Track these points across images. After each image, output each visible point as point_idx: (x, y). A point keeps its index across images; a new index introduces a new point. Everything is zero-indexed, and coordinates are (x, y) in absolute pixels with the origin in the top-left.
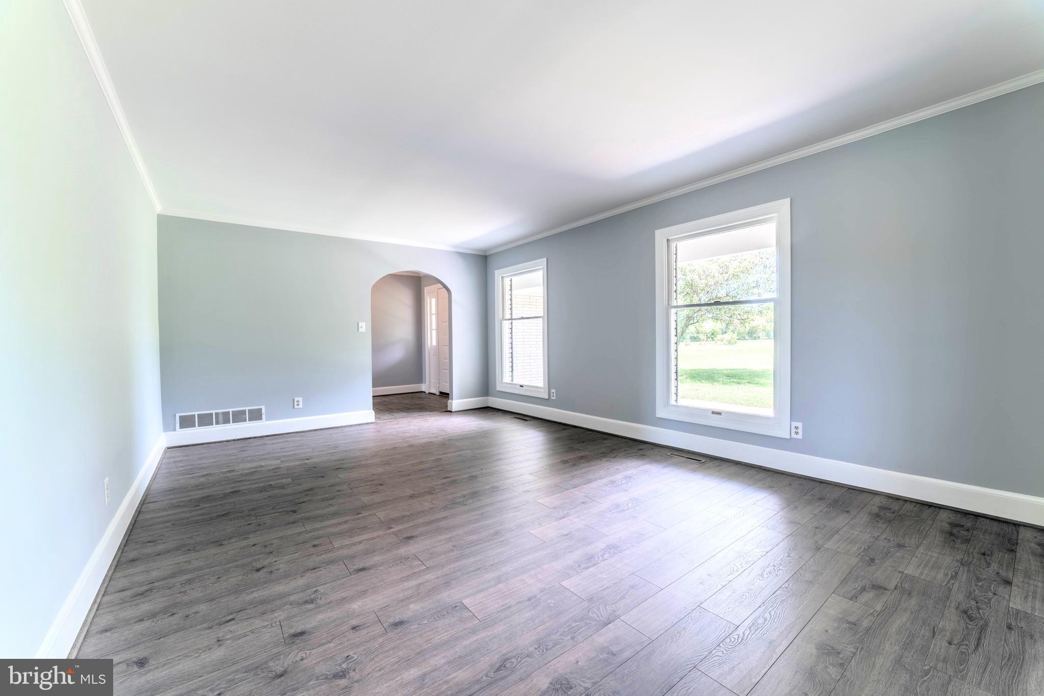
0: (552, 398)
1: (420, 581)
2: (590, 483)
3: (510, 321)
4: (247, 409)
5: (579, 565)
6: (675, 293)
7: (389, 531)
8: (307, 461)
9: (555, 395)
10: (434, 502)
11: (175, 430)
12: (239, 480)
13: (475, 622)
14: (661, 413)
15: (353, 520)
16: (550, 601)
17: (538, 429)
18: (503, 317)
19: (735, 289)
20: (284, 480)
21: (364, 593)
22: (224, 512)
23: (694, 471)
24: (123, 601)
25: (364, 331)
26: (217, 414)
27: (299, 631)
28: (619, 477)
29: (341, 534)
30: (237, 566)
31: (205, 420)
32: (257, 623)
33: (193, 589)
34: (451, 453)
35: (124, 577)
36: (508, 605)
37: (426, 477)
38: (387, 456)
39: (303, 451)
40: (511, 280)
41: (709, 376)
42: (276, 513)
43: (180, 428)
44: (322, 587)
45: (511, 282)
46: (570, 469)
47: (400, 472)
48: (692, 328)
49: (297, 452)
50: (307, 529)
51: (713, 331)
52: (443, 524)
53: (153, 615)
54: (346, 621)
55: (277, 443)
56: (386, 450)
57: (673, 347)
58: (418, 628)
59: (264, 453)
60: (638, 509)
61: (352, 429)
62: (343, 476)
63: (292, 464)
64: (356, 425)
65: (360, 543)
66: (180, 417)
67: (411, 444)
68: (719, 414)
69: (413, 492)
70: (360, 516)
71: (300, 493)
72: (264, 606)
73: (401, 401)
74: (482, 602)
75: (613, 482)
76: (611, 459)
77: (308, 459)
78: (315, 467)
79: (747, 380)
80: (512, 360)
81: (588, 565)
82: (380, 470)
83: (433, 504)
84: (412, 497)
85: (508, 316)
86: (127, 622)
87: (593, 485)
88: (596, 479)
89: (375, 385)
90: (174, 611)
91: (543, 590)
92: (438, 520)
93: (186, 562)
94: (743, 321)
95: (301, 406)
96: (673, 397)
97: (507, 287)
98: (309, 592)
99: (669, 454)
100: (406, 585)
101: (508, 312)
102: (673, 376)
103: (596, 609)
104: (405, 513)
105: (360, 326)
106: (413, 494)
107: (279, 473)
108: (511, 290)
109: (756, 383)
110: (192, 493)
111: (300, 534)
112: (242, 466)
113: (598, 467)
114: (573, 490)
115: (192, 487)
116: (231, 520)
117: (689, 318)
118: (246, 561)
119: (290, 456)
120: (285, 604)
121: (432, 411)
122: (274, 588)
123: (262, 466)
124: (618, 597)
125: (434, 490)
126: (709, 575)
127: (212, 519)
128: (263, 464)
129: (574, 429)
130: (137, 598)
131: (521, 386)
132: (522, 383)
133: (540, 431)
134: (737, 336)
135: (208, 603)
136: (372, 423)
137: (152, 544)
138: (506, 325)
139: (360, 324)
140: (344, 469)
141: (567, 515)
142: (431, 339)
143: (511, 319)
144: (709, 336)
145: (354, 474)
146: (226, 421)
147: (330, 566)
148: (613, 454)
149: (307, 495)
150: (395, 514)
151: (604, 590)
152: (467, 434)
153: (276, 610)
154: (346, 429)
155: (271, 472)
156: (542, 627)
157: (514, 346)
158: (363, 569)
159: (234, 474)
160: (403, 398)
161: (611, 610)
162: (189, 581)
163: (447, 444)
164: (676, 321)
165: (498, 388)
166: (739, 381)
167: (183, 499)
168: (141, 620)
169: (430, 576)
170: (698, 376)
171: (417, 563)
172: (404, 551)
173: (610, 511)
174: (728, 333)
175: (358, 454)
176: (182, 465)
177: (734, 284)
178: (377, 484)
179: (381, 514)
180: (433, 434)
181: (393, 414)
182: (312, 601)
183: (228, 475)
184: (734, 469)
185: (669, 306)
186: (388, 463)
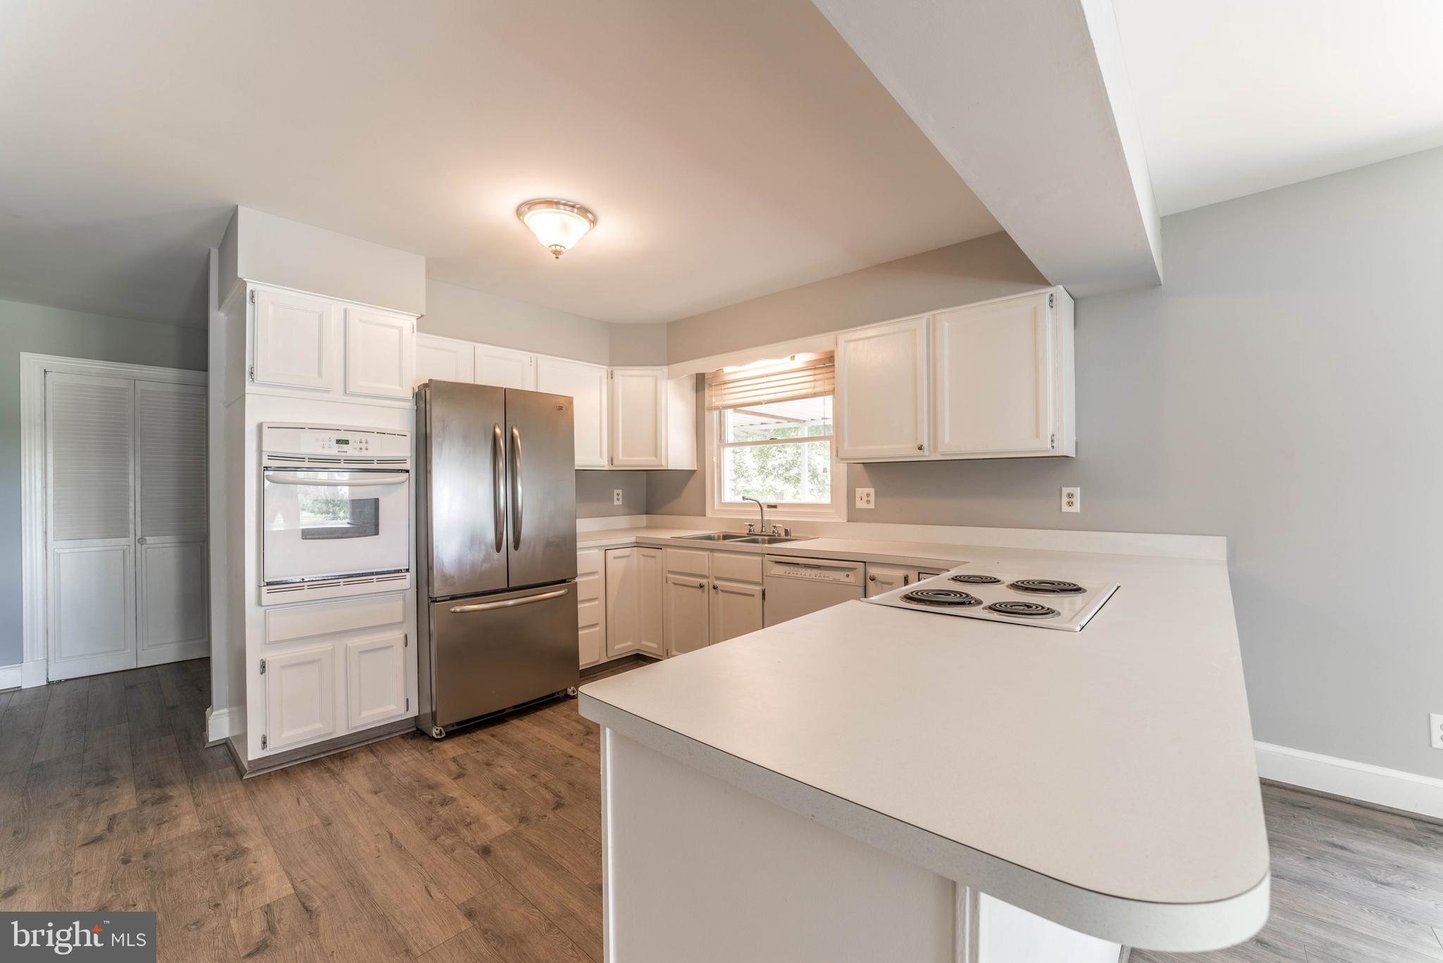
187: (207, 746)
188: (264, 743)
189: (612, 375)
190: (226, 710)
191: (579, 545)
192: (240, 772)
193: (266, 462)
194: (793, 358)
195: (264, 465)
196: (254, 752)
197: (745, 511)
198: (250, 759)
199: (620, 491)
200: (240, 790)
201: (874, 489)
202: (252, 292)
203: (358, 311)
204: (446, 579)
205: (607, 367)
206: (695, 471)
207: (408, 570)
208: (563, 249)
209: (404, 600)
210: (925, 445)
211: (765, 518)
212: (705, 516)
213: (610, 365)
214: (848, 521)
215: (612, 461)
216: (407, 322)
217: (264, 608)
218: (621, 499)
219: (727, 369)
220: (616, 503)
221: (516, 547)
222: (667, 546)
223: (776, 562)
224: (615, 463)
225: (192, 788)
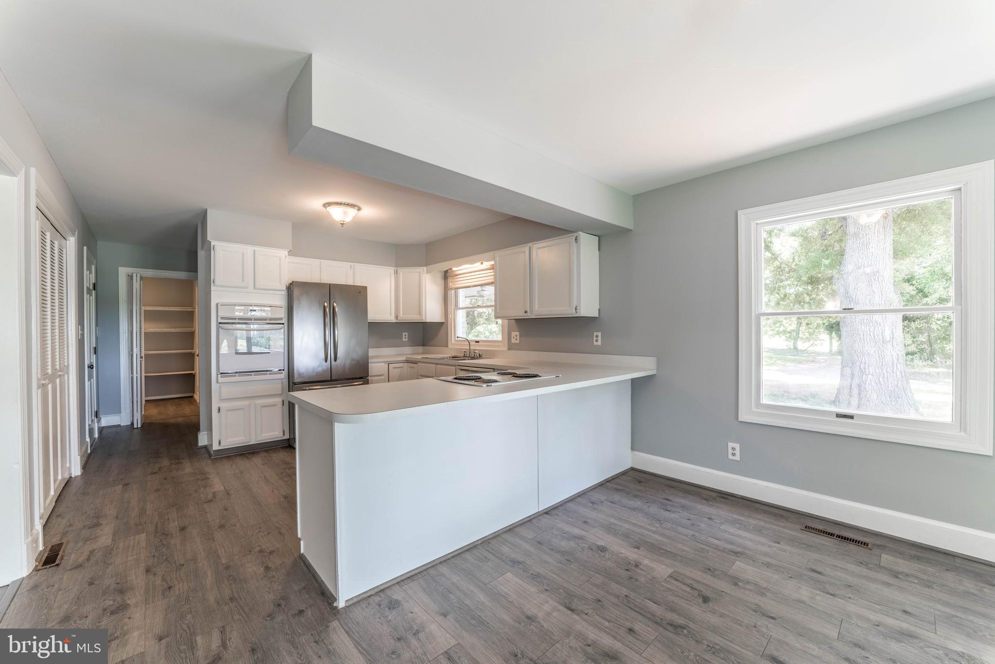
187: (198, 447)
188: (220, 443)
189: (397, 272)
190: (206, 433)
191: (370, 361)
192: (210, 455)
193: (220, 321)
194: (482, 263)
195: (219, 321)
196: (216, 447)
197: (462, 344)
198: (214, 449)
199: (407, 334)
200: (209, 462)
201: (519, 333)
202: (214, 246)
203: (261, 250)
204: (300, 375)
205: (394, 268)
206: (444, 322)
207: (284, 370)
208: (344, 222)
209: (282, 384)
210: (528, 311)
211: (471, 348)
212: (448, 347)
213: (396, 267)
214: (509, 350)
215: (397, 317)
216: (283, 253)
217: (219, 384)
218: (407, 338)
219: (454, 269)
220: (404, 340)
221: (335, 360)
222: (419, 362)
223: (461, 369)
224: (399, 318)
225: (190, 460)
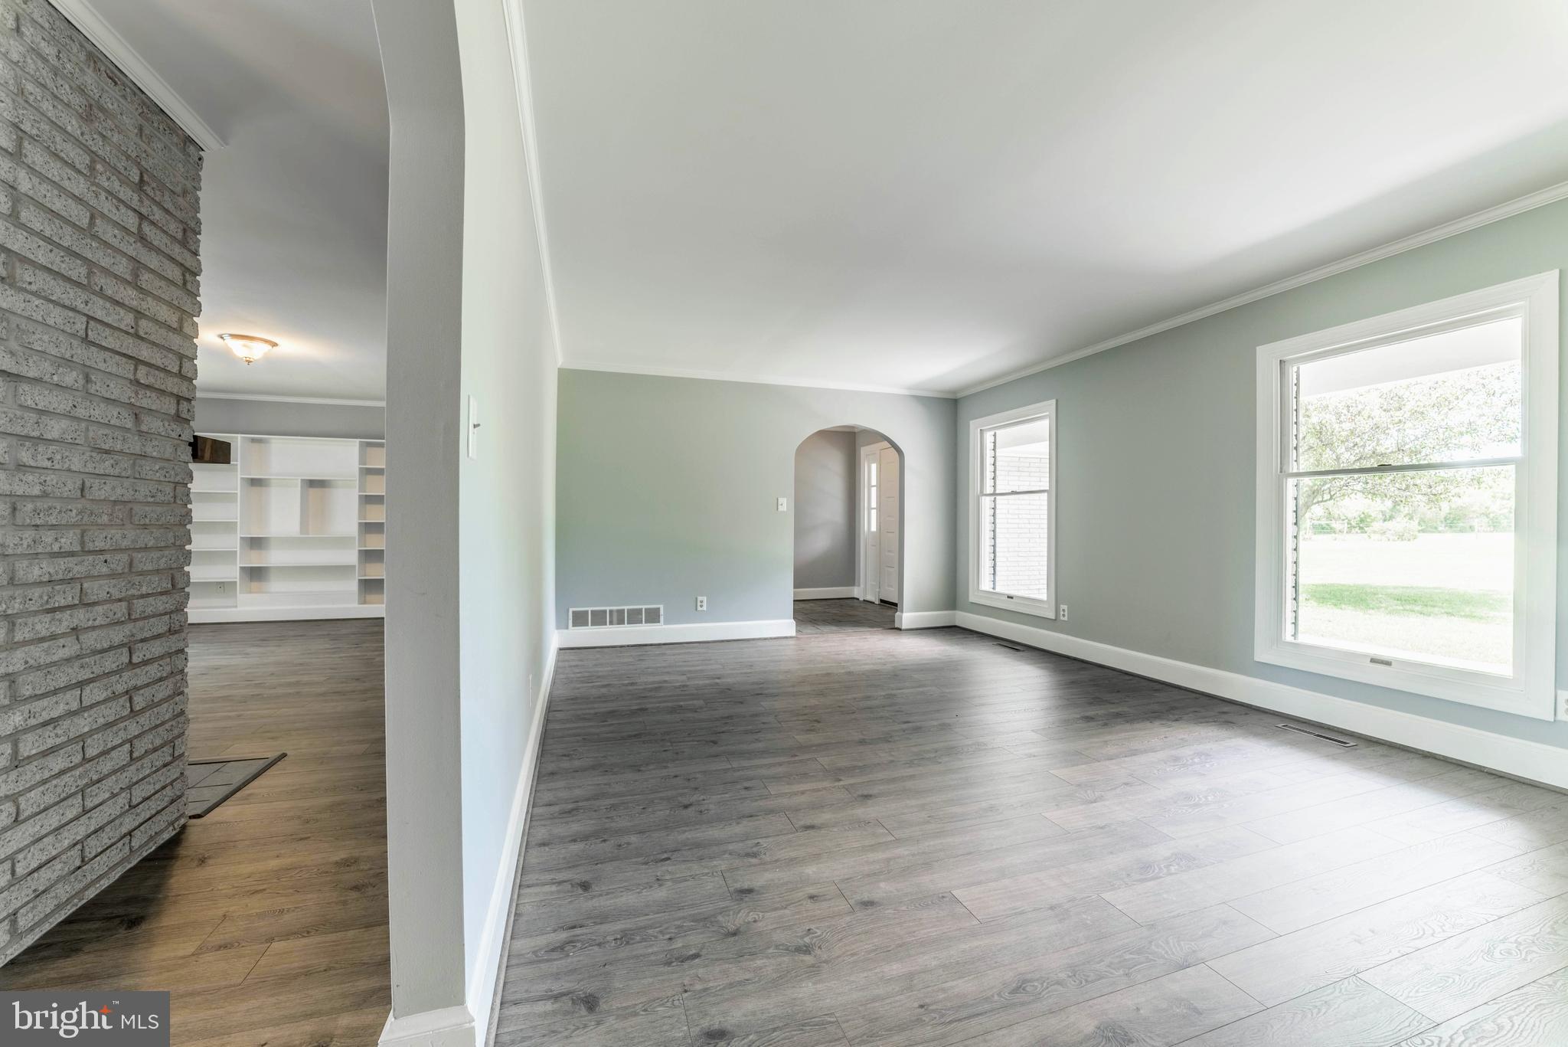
0: (1062, 618)
1: (887, 854)
2: (1134, 755)
3: (992, 498)
4: (644, 607)
5: (1128, 875)
6: (1295, 451)
7: (837, 784)
8: (717, 681)
9: (1066, 613)
10: (893, 753)
11: (567, 628)
12: (643, 695)
13: (974, 923)
14: (1263, 653)
15: (789, 763)
16: (1084, 916)
17: (1040, 665)
18: (982, 491)
19: (1417, 439)
20: (695, 702)
21: (816, 857)
22: (636, 733)
23: (1333, 758)
24: (552, 817)
25: (785, 510)
26: (611, 611)
27: (746, 887)
28: (1187, 752)
29: (776, 778)
30: (662, 799)
31: (599, 618)
32: (696, 868)
33: (620, 816)
34: (907, 688)
35: (548, 790)
36: (1020, 910)
37: (877, 718)
38: (820, 684)
39: (710, 667)
40: (995, 435)
41: (1359, 598)
42: (693, 741)
43: (573, 626)
44: (764, 840)
45: (995, 438)
46: (1100, 730)
47: (840, 707)
48: (1317, 510)
49: (705, 667)
50: (734, 766)
51: (1362, 516)
52: (909, 784)
53: (585, 838)
54: (801, 888)
55: (679, 654)
56: (817, 675)
57: (1290, 544)
58: (894, 914)
59: (664, 665)
60: (1226, 805)
61: (768, 643)
62: (766, 704)
63: (701, 682)
64: (771, 638)
65: (803, 793)
66: (574, 612)
67: (849, 670)
68: (1388, 663)
69: (862, 737)
70: (797, 758)
71: (717, 720)
72: (701, 850)
73: (827, 610)
74: (980, 898)
75: (1176, 759)
76: (1170, 723)
77: (719, 678)
78: (729, 689)
79: (1443, 608)
80: (995, 556)
81: (1143, 877)
82: (813, 701)
83: (893, 756)
84: (862, 742)
85: (989, 490)
86: (562, 840)
87: (1142, 759)
88: (1145, 751)
89: (798, 584)
90: (606, 837)
91: (1073, 900)
92: (903, 779)
93: (605, 784)
94: (1433, 498)
95: (705, 608)
96: (1289, 629)
97: (989, 445)
98: (750, 843)
99: (1280, 726)
100: (872, 856)
101: (989, 483)
102: (1290, 593)
103: (1162, 942)
104: (856, 763)
105: (780, 503)
106: (864, 739)
107: (686, 693)
108: (994, 450)
109: (1466, 616)
110: (596, 706)
111: (726, 771)
112: (643, 679)
113: (1147, 732)
114: (1107, 763)
115: (594, 698)
116: (644, 742)
117: (1315, 493)
118: (670, 793)
119: (696, 671)
120: (725, 852)
121: (872, 627)
122: (708, 831)
123: (665, 681)
124: (1200, 933)
125: (891, 737)
126: (1373, 932)
127: (623, 738)
128: (667, 679)
129: (1100, 670)
130: (564, 815)
131: (1008, 597)
132: (1012, 593)
133: (1042, 668)
134: (1419, 524)
135: (638, 835)
136: (791, 637)
137: (567, 758)
138: (986, 503)
139: (781, 500)
140: (767, 695)
141: (1101, 798)
142: (870, 522)
143: (994, 494)
144: (1354, 524)
145: (778, 704)
146: (621, 622)
147: (769, 816)
148: (1174, 714)
149: (726, 723)
150: (843, 763)
151: (1174, 917)
152: (928, 664)
153: (715, 857)
154: (760, 643)
155: (678, 690)
156: (1075, 949)
157: (998, 535)
158: (812, 827)
159: (635, 687)
160: (828, 605)
161: (1188, 948)
162: (613, 807)
163: (898, 675)
164: (1296, 499)
165: (972, 599)
166: (1425, 610)
167: (588, 711)
168: (574, 841)
169: (902, 851)
170: (1333, 596)
171: (882, 831)
172: (861, 811)
173: (1175, 802)
174: (1398, 519)
175: (781, 677)
176: (578, 671)
177: (1413, 431)
178: (813, 721)
179: (824, 760)
180: (879, 659)
181: (819, 627)
182: (754, 855)
183: (630, 688)
184: (1417, 764)
185: (1283, 473)
186: (821, 694)
